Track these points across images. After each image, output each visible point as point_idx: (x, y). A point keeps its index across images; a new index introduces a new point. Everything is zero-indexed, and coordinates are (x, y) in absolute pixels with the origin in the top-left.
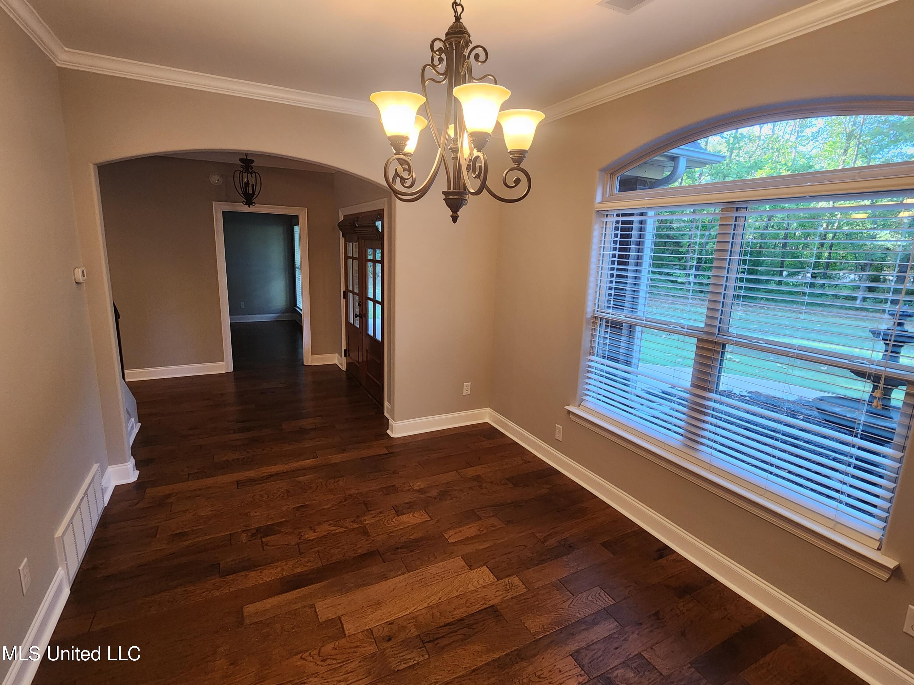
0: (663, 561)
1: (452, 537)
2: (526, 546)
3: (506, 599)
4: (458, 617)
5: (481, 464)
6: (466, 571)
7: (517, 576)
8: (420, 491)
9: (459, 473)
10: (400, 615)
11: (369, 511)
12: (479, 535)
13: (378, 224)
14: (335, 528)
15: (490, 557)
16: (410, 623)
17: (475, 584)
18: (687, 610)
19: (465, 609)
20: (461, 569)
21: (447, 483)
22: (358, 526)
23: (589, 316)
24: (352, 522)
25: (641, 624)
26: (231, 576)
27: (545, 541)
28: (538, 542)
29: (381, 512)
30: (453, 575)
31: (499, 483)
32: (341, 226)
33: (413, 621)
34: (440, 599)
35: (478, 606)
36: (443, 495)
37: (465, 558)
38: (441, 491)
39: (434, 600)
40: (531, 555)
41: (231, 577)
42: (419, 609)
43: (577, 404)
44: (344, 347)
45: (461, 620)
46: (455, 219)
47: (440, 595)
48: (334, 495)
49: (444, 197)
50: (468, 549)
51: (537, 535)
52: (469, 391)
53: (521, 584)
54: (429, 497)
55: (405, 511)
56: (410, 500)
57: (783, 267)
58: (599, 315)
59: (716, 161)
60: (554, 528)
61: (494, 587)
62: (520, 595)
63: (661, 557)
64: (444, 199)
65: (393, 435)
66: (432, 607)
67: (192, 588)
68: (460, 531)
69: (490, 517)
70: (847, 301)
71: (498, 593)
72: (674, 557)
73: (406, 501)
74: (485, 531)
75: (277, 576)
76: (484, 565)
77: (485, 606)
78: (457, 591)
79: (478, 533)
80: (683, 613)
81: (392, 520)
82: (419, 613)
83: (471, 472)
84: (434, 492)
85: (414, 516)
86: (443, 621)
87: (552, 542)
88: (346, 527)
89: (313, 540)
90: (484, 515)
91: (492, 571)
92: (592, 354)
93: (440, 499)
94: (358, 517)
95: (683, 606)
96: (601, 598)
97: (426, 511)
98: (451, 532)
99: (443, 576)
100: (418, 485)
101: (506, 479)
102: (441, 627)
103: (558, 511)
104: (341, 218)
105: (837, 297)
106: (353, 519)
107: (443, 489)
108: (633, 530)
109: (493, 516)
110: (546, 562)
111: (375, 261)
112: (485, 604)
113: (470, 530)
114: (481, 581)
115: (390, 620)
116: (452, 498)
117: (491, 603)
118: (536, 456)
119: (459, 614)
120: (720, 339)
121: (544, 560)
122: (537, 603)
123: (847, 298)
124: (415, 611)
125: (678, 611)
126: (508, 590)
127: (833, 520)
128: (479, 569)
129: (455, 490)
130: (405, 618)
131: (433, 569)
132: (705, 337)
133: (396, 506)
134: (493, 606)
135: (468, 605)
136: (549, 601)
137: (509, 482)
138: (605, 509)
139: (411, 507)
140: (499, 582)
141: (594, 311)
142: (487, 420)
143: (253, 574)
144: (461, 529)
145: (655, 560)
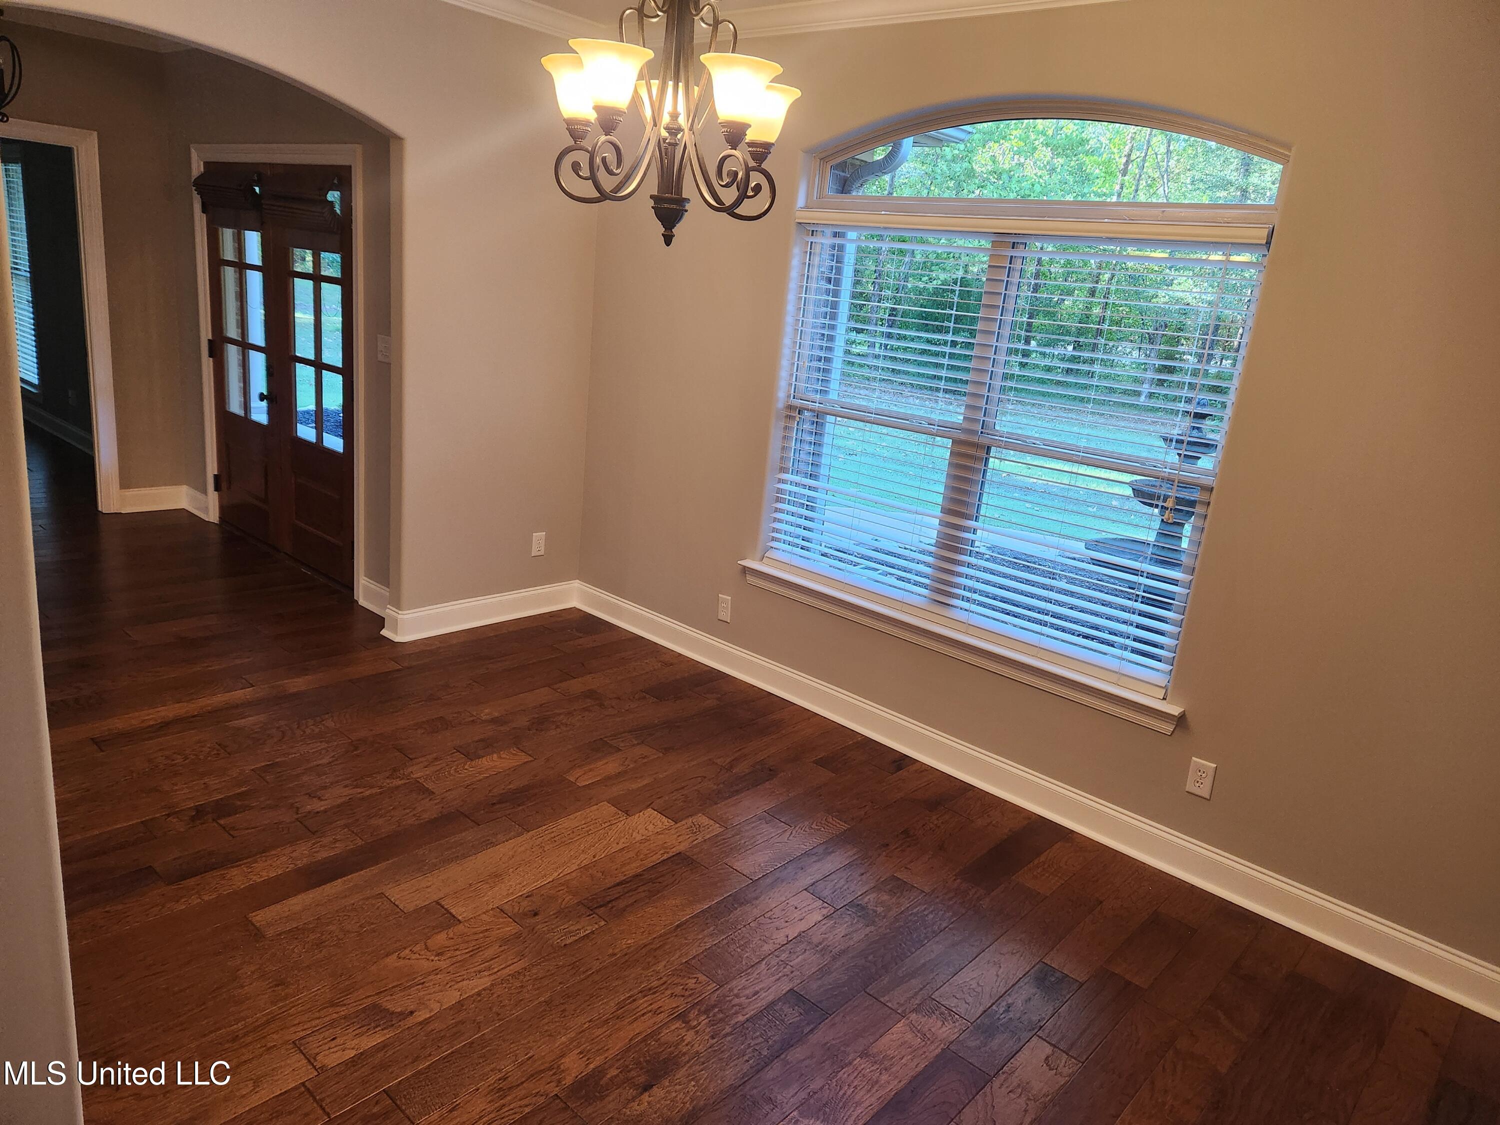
0: (903, 773)
1: (582, 777)
2: (705, 777)
3: (695, 842)
4: (631, 873)
5: (590, 673)
6: (621, 819)
7: (703, 814)
8: (494, 721)
9: (555, 690)
10: (539, 884)
11: (411, 759)
12: (626, 772)
13: (333, 196)
14: (359, 790)
15: (654, 797)
16: (559, 891)
17: (643, 831)
18: (942, 823)
19: (638, 863)
20: (613, 817)
21: (541, 705)
22: (403, 782)
23: (781, 405)
24: (388, 778)
25: (888, 845)
26: (193, 879)
27: (731, 767)
28: (721, 769)
29: (436, 759)
30: (604, 826)
31: (631, 698)
32: (201, 184)
33: (563, 888)
34: (594, 857)
35: (658, 856)
36: (541, 722)
37: (614, 802)
38: (534, 718)
39: (586, 859)
40: (715, 787)
41: (192, 882)
42: (565, 873)
43: (759, 555)
44: (212, 468)
45: (637, 876)
46: (668, 240)
47: (592, 852)
48: (328, 742)
49: (652, 203)
50: (617, 790)
51: (718, 761)
52: (543, 549)
53: (712, 822)
54: (514, 728)
55: (480, 752)
56: (482, 737)
57: (1030, 332)
58: (798, 403)
59: (956, 138)
60: (740, 750)
61: (673, 831)
62: (716, 836)
63: (899, 768)
64: (653, 207)
65: (398, 639)
66: (586, 868)
67: (120, 907)
68: (591, 770)
69: (634, 745)
70: (1126, 397)
71: (680, 839)
72: (915, 767)
73: (476, 739)
74: (632, 766)
75: (288, 868)
76: (648, 807)
77: (665, 856)
78: (618, 844)
79: (621, 769)
80: (939, 827)
81: (464, 766)
82: (568, 877)
83: (576, 686)
84: (523, 721)
85: (501, 758)
86: (610, 881)
87: (742, 768)
88: (381, 787)
89: (325, 811)
90: (622, 745)
91: (663, 813)
92: (783, 470)
93: (537, 730)
94: (395, 770)
95: (937, 819)
96: (829, 825)
97: (518, 748)
98: (578, 772)
99: (588, 829)
100: (487, 712)
101: (641, 691)
102: (609, 888)
103: (741, 728)
104: (197, 168)
105: (1112, 390)
106: (387, 774)
107: (537, 716)
108: (855, 741)
109: (638, 744)
110: (742, 792)
111: (317, 278)
112: (668, 853)
113: (610, 766)
114: (651, 827)
115: (525, 892)
116: (557, 727)
117: (675, 850)
118: (680, 655)
119: (633, 868)
120: (984, 440)
121: (737, 791)
122: (743, 842)
123: (1125, 392)
124: (562, 875)
125: (932, 826)
126: (695, 832)
127: (1116, 672)
128: (641, 814)
129: (560, 714)
130: (549, 886)
131: (566, 823)
132: (963, 437)
133: (461, 747)
134: (680, 853)
135: (642, 856)
136: (759, 837)
137: (648, 696)
138: (809, 719)
139: (488, 745)
140: (678, 825)
141: (789, 396)
142: (574, 603)
143: (234, 872)
144: (592, 766)
145: (892, 774)
